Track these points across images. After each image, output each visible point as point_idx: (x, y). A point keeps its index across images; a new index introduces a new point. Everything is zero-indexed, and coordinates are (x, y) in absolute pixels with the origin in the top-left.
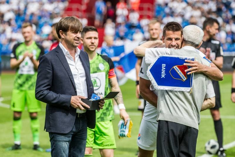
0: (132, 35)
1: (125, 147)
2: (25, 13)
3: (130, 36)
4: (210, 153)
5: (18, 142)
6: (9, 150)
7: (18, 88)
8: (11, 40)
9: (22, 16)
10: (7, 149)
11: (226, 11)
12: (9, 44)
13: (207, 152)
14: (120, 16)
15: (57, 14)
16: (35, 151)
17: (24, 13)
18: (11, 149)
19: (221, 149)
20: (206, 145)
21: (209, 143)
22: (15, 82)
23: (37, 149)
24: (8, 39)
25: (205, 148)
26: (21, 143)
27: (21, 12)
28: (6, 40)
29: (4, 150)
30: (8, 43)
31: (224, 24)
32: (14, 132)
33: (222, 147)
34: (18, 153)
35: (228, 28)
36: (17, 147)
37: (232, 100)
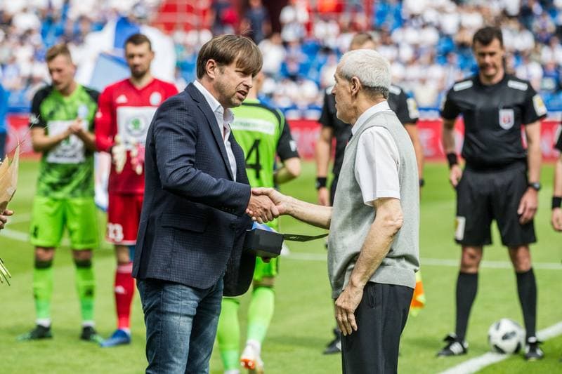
0: (319, 69)
1: (299, 334)
2: (64, 17)
3: (313, 74)
4: (499, 350)
5: (44, 322)
6: (24, 339)
7: (46, 194)
8: (30, 80)
9: (58, 24)
10: (20, 337)
11: (543, 15)
12: (26, 90)
13: (493, 348)
14: (289, 24)
15: (140, 18)
16: (85, 343)
17: (61, 15)
18: (29, 337)
19: (532, 340)
20: (492, 331)
21: (498, 328)
22: (40, 180)
23: (91, 338)
24: (23, 78)
25: (489, 337)
26: (51, 324)
27: (56, 14)
28: (19, 81)
29: (12, 339)
30: (24, 87)
31: (536, 47)
32: (36, 297)
33: (534, 335)
34: (45, 346)
35: (546, 54)
36: (42, 333)
37: (552, 224)
